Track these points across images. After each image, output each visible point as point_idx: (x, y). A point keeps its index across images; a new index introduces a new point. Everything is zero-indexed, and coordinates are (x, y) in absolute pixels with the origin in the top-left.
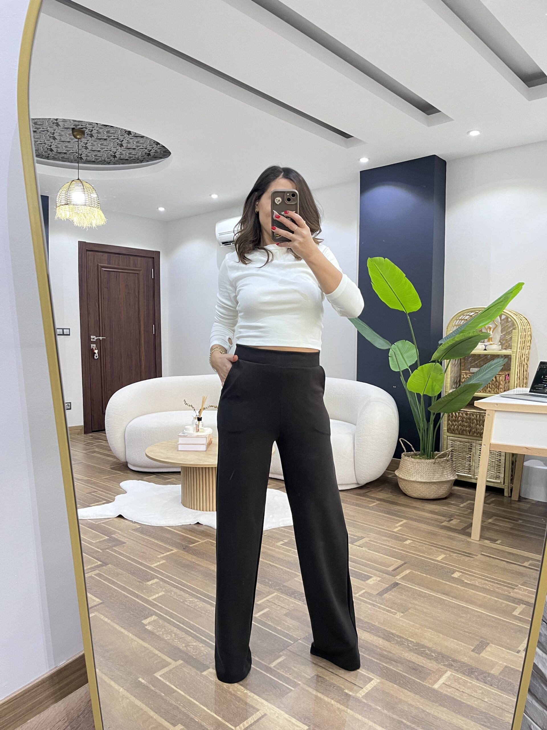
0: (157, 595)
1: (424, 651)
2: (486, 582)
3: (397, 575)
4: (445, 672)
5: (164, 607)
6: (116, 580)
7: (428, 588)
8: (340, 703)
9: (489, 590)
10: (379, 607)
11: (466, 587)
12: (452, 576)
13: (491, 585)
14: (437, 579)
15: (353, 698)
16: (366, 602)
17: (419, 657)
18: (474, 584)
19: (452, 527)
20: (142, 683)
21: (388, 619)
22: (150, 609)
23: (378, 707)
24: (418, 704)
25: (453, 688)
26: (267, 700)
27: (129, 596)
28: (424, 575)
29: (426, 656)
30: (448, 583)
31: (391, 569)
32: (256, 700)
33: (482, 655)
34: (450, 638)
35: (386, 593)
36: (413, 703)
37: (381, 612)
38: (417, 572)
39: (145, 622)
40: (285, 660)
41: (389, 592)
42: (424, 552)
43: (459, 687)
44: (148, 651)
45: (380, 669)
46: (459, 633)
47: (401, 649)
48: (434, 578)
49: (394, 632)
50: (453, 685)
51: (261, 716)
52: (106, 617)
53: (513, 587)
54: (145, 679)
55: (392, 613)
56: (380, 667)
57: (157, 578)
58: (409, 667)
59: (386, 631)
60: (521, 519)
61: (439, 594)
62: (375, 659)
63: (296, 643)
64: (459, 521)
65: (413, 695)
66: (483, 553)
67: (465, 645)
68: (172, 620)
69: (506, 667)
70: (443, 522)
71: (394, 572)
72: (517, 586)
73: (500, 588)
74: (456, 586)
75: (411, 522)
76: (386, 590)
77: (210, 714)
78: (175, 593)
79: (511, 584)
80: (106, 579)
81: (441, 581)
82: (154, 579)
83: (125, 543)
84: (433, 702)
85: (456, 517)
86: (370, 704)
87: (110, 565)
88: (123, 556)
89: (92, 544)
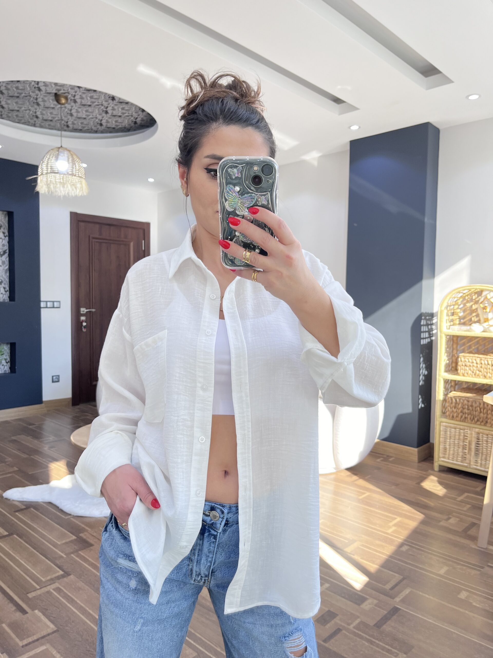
3: (397, 596)
12: (459, 596)
14: (443, 603)
16: (361, 637)
18: (485, 608)
19: (451, 527)
28: (427, 596)
30: (455, 607)
31: (388, 587)
35: (385, 624)
38: (418, 592)
41: (389, 622)
42: (424, 563)
48: (438, 601)
55: (393, 653)
64: (458, 519)
66: (489, 564)
70: (440, 521)
71: (393, 591)
74: (464, 611)
75: (407, 521)
81: (447, 604)
85: (454, 514)
87: (72, 577)
88: (89, 565)
89: (55, 545)
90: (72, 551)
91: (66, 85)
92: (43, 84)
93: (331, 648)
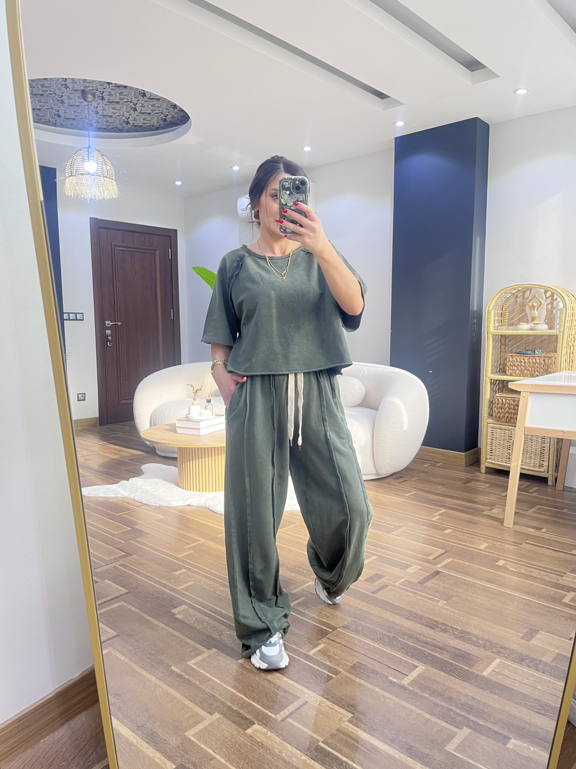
0: (186, 585)
1: (470, 638)
2: (533, 569)
3: (439, 563)
4: (495, 659)
5: (193, 596)
6: (142, 570)
7: (471, 576)
8: (384, 690)
9: (536, 578)
10: (421, 596)
11: (512, 575)
12: (496, 564)
13: (539, 573)
14: (481, 568)
15: (398, 685)
16: (407, 591)
17: (465, 644)
18: (520, 571)
19: (493, 515)
20: (175, 672)
21: (431, 607)
22: (179, 599)
23: (425, 695)
24: (467, 691)
25: (504, 675)
26: (307, 688)
27: (157, 585)
28: (467, 563)
29: (473, 643)
30: (492, 571)
31: (431, 558)
32: (296, 688)
33: (531, 642)
34: (498, 625)
35: (428, 581)
36: (462, 691)
37: (423, 600)
38: (459, 561)
39: (173, 611)
40: (324, 647)
41: (431, 580)
42: (465, 541)
43: (510, 675)
44: (179, 640)
45: (425, 656)
46: (507, 621)
47: (446, 636)
48: (477, 566)
49: (438, 619)
50: (503, 673)
51: (302, 703)
52: (134, 606)
53: (561, 574)
54: (178, 667)
55: (434, 601)
56: (424, 654)
57: (185, 568)
58: (456, 654)
59: (430, 619)
60: (566, 508)
61: (484, 582)
62: (419, 645)
63: (335, 631)
64: (501, 510)
65: (461, 682)
66: (527, 542)
67: (513, 632)
68: (203, 609)
69: (558, 654)
70: (484, 511)
71: (435, 560)
72: (565, 573)
73: (547, 575)
74: (501, 573)
75: (451, 511)
76: (427, 579)
77: (248, 702)
78: (204, 582)
79: (560, 572)
80: (131, 569)
81: (485, 569)
82: (181, 569)
83: (149, 534)
84: (482, 689)
85: (497, 506)
86: (416, 691)
87: (134, 556)
88: (147, 547)
89: (113, 535)
90: (130, 538)
91: (96, 81)
92: (71, 81)
93: (378, 597)
